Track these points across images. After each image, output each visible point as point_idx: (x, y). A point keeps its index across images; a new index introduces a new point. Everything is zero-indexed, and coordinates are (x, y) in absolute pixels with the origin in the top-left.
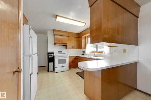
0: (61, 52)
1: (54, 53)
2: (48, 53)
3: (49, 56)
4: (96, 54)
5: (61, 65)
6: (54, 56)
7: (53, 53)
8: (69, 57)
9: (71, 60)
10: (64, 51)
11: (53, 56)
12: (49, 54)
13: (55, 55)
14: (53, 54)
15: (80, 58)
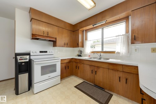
0: (46, 52)
1: (31, 54)
2: (17, 55)
3: (19, 61)
4: (102, 54)
5: (46, 76)
6: (30, 60)
7: (29, 54)
8: (61, 60)
9: (64, 65)
10: (51, 50)
11: (28, 60)
12: (19, 57)
13: (32, 57)
14: (28, 57)
15: (78, 61)
